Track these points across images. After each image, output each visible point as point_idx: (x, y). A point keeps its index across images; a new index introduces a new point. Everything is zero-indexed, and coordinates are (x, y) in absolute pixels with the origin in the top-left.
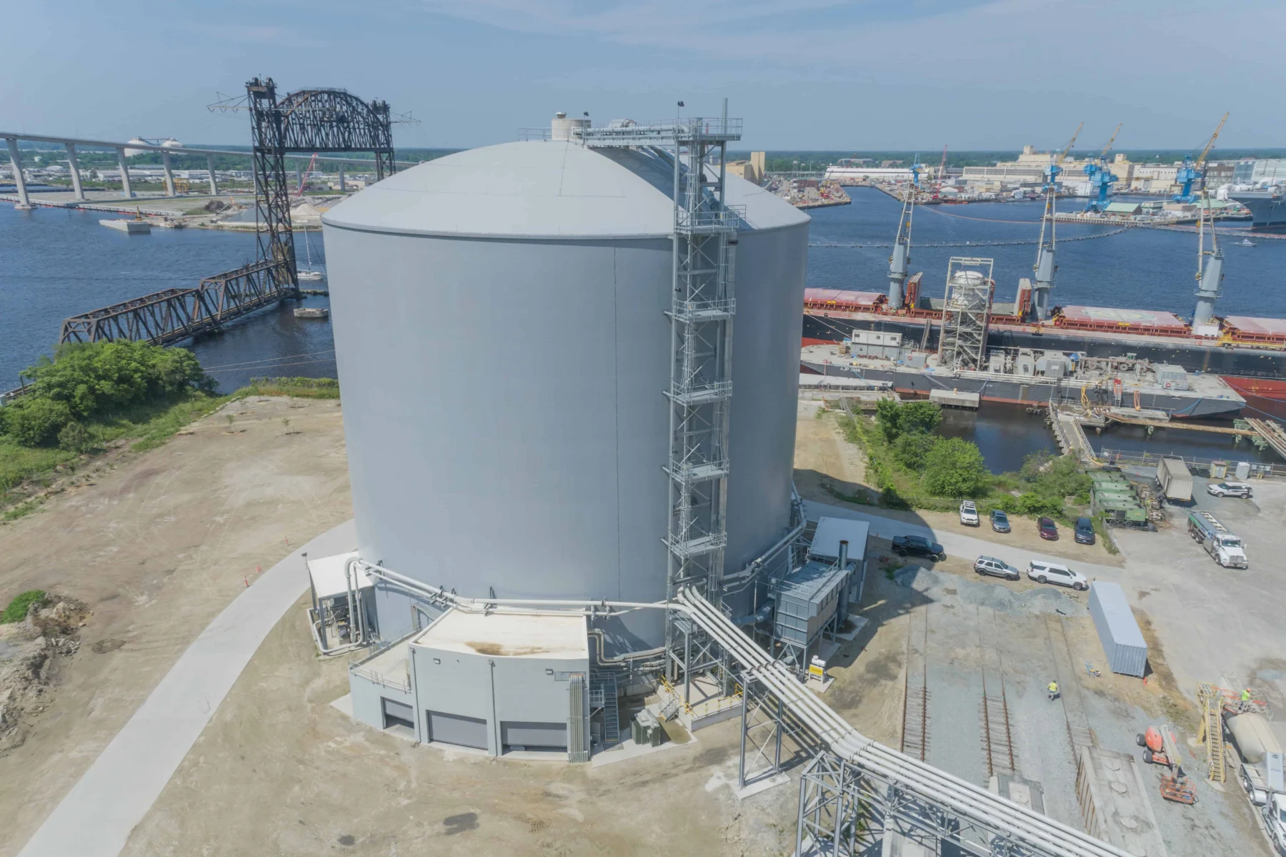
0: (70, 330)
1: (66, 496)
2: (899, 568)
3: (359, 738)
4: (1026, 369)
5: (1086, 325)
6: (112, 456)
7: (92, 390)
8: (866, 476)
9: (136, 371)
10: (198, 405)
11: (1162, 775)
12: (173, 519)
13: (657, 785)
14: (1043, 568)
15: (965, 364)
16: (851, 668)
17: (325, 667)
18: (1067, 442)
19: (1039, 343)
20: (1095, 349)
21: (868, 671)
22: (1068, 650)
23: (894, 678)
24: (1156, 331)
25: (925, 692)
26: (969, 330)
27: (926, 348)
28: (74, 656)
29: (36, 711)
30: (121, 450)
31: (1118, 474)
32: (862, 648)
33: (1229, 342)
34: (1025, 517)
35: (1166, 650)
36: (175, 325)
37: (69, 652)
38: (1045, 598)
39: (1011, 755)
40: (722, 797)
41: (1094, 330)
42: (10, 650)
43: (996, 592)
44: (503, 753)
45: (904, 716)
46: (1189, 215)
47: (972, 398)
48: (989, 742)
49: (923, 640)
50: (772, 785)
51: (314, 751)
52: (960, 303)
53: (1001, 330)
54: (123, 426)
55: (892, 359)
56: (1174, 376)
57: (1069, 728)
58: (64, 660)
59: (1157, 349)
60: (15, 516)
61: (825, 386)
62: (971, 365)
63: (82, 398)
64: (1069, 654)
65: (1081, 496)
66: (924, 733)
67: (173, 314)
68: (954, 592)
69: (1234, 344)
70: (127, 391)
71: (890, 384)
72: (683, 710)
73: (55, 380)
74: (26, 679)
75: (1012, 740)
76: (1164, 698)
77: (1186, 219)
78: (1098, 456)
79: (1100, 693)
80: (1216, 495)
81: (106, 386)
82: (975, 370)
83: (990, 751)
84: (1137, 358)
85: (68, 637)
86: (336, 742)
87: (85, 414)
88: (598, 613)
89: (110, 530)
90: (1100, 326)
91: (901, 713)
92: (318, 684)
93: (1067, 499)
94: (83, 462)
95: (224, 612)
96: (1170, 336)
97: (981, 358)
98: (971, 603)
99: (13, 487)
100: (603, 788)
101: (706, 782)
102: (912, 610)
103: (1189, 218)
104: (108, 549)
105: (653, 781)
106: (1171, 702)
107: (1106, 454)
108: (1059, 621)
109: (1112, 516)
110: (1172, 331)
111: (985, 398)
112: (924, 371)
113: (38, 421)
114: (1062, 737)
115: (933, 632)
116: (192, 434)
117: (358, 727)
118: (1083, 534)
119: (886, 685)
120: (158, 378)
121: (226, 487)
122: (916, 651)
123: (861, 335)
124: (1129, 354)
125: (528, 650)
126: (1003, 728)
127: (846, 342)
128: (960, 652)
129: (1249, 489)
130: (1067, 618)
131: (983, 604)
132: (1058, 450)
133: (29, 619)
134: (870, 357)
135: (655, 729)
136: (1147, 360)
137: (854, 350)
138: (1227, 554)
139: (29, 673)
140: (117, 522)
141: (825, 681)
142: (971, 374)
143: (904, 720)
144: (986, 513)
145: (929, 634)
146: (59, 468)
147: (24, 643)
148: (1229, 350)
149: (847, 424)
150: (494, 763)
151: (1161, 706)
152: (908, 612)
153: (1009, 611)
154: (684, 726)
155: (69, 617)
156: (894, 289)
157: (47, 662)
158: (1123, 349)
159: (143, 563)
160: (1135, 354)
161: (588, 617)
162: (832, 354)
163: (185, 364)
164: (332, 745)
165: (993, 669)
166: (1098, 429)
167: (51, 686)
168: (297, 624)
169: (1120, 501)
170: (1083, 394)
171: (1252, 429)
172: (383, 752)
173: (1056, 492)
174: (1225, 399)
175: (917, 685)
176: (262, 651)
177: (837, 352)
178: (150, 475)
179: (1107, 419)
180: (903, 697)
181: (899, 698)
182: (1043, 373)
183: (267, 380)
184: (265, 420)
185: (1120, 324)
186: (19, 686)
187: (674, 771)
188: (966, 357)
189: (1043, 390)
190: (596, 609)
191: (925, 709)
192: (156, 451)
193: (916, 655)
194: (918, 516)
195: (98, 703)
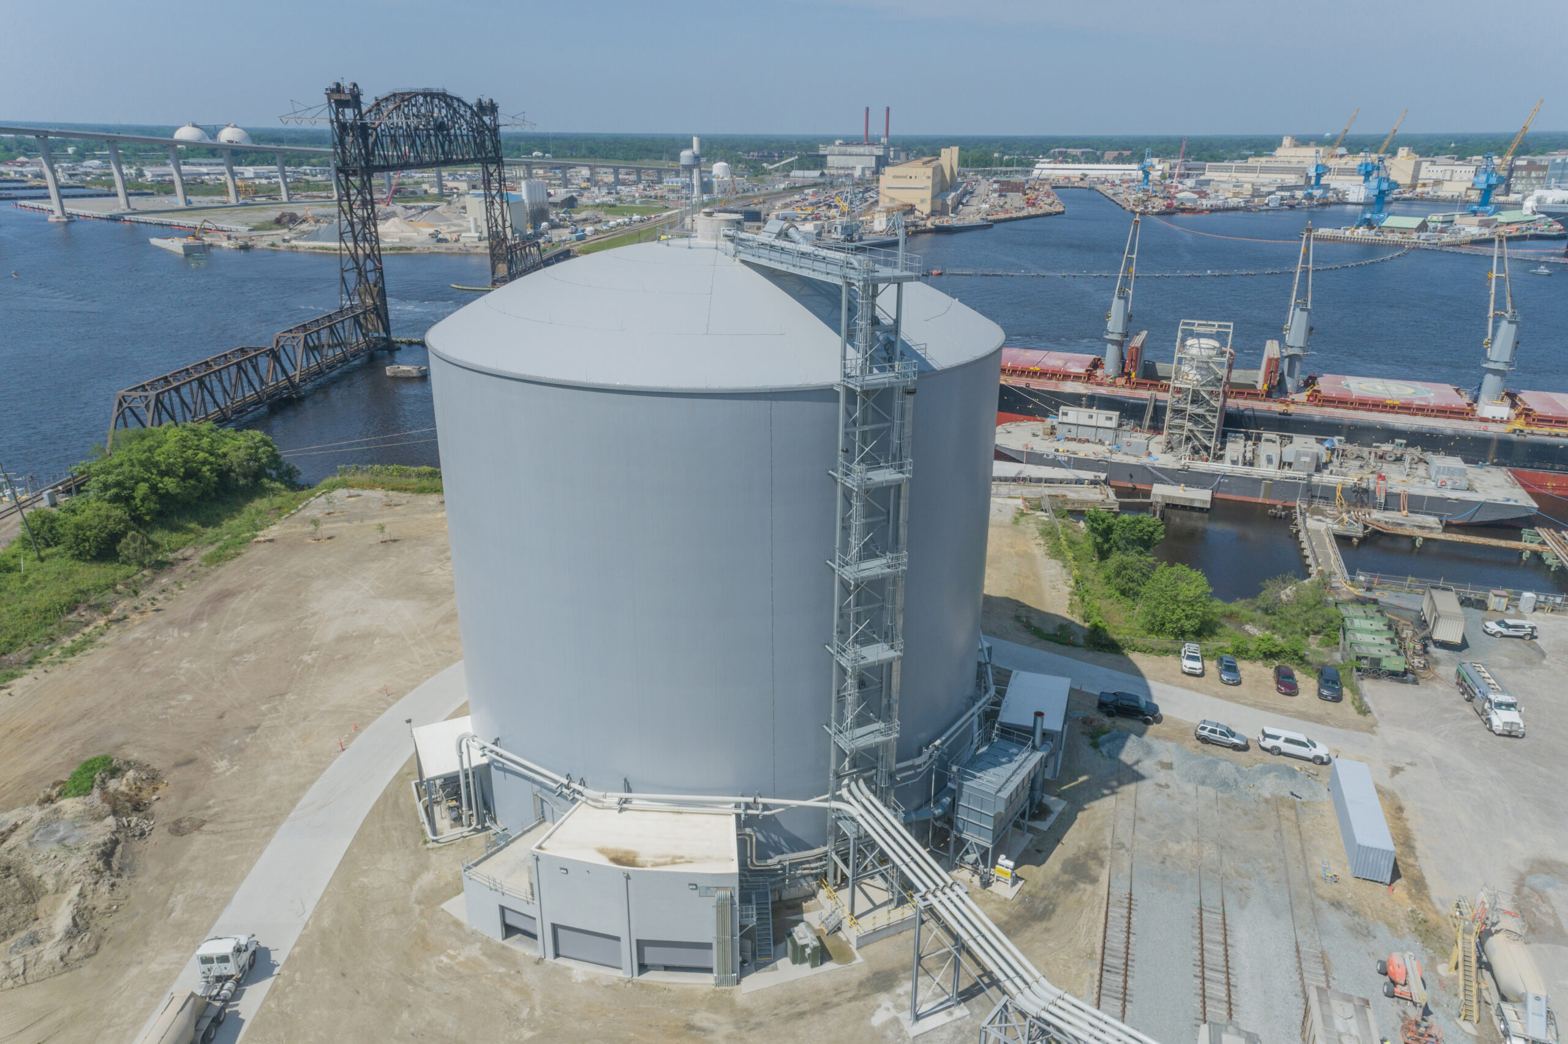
0: (125, 405)
1: (130, 626)
2: (1105, 733)
3: (474, 951)
4: (1270, 460)
5: (1346, 403)
6: (180, 570)
7: (154, 488)
8: (1071, 605)
9: (204, 462)
10: (278, 501)
11: (1404, 1013)
12: (252, 657)
13: (816, 1017)
14: (1277, 738)
15: (1195, 451)
16: (1044, 867)
17: (434, 857)
18: (1316, 559)
19: (1287, 425)
20: (1356, 433)
21: (1064, 870)
22: (1302, 846)
23: (1094, 880)
24: (1433, 411)
25: (1131, 899)
26: (1200, 411)
27: (1150, 427)
28: (149, 839)
29: (110, 911)
30: (189, 564)
31: (1375, 608)
32: (1058, 841)
33: (1522, 428)
34: (1260, 663)
35: (1419, 846)
36: (246, 389)
37: (142, 834)
38: (1277, 777)
39: (1228, 984)
40: (890, 1034)
41: (1355, 409)
42: (77, 832)
43: (1220, 769)
44: (640, 973)
45: (1105, 932)
46: (1486, 233)
47: (1202, 496)
48: (1203, 967)
49: (1131, 831)
50: (948, 1019)
51: (424, 967)
52: (1190, 378)
53: (1241, 408)
54: (191, 531)
55: (1107, 443)
56: (1450, 471)
57: (1298, 951)
58: (137, 845)
59: (1432, 435)
60: (72, 652)
61: (1024, 479)
62: (1203, 453)
63: (143, 500)
64: (1303, 851)
65: (1328, 636)
66: (1127, 953)
67: (245, 379)
68: (1169, 766)
69: (1527, 430)
70: (195, 488)
71: (1103, 476)
72: (846, 923)
73: (111, 479)
74: (97, 871)
75: (1230, 965)
76: (1412, 911)
77: (1483, 237)
78: (1352, 580)
79: (1337, 905)
80: (1493, 635)
81: (170, 484)
82: (1207, 460)
83: (1204, 978)
84: (1407, 445)
85: (141, 815)
86: (449, 956)
87: (148, 518)
88: (750, 812)
89: (182, 671)
90: (1363, 404)
91: (1101, 928)
92: (427, 879)
93: (1310, 639)
94: (147, 579)
95: (316, 784)
96: (1449, 418)
97: (1216, 446)
98: (1189, 781)
99: (69, 613)
100: (754, 1020)
101: (872, 1015)
102: (1119, 790)
103: (1487, 236)
104: (181, 697)
105: (813, 1012)
106: (1421, 916)
107: (1362, 578)
108: (1293, 807)
109: (1365, 664)
110: (1451, 412)
111: (1219, 495)
112: (1144, 460)
113: (95, 531)
114: (1290, 962)
115: (1142, 820)
116: (271, 541)
117: (471, 937)
118: (1328, 688)
119: (1085, 890)
120: (230, 470)
121: (313, 615)
122: (1122, 846)
123: (1070, 413)
124: (1397, 441)
125: (669, 859)
126: (1221, 949)
127: (1050, 421)
128: (1174, 848)
129: (1533, 628)
130: (1303, 803)
131: (1203, 783)
132: (1303, 572)
133: (96, 792)
134: (1080, 441)
135: (815, 949)
136: (1419, 448)
137: (1061, 431)
138: (1500, 719)
139: (100, 865)
140: (190, 662)
141: (1014, 884)
142: (1201, 466)
143: (1105, 938)
144: (1212, 657)
145: (1138, 822)
146: (119, 587)
147: (91, 823)
148: (1521, 438)
149: (1050, 533)
150: (629, 985)
151: (1408, 922)
152: (1113, 793)
153: (1234, 793)
154: (848, 942)
155: (140, 789)
156: (1111, 354)
157: (119, 848)
158: (1390, 434)
159: (221, 717)
160: (1404, 441)
161: (738, 816)
162: (1034, 435)
163: (260, 450)
164: (445, 960)
165: (1211, 870)
166: (1355, 540)
167: (125, 878)
168: (401, 800)
169: (1375, 645)
170: (1338, 494)
171: (1544, 543)
172: (502, 970)
173: (1299, 630)
174: (1511, 503)
175: (1121, 890)
176: (361, 838)
177: (1040, 433)
178: (225, 597)
179: (1366, 527)
180: (1104, 906)
181: (1100, 907)
182: (1290, 464)
183: (357, 469)
184: (356, 523)
185: (1388, 402)
186: (90, 880)
187: (836, 1000)
188: (1196, 443)
189: (1288, 488)
190: (748, 806)
191: (1129, 923)
192: (231, 564)
193: (1122, 851)
194: (1130, 662)
195: (179, 900)
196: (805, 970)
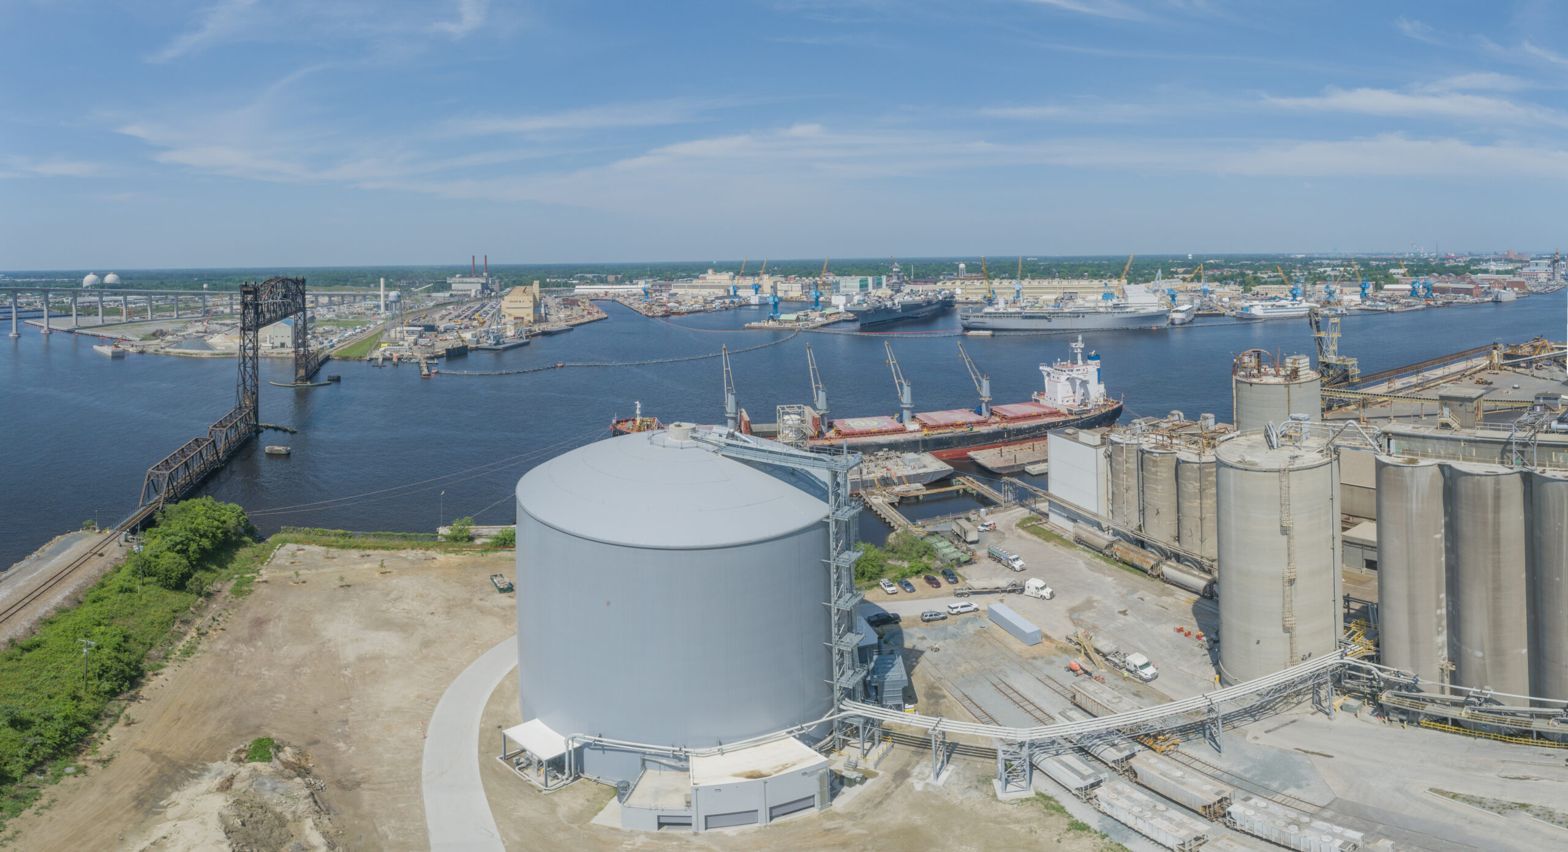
10: (254, 550)
14: (957, 607)
16: (920, 700)
18: (890, 517)
20: (866, 448)
21: (928, 699)
23: (944, 697)
24: (891, 431)
25: (966, 696)
30: (223, 594)
31: (936, 535)
33: (927, 432)
34: (916, 578)
38: (971, 623)
43: (945, 630)
44: (771, 820)
45: (970, 712)
50: (949, 772)
54: (215, 571)
56: (915, 460)
59: (896, 443)
65: (931, 554)
78: (915, 524)
84: (890, 450)
90: (861, 433)
91: (967, 711)
92: (564, 810)
93: (925, 559)
96: (898, 433)
101: (914, 787)
102: (918, 661)
104: (278, 695)
105: (884, 799)
107: (919, 523)
108: (986, 632)
109: (954, 562)
116: (266, 582)
117: (633, 832)
118: (948, 578)
119: (944, 702)
121: (329, 640)
124: (885, 449)
130: (988, 629)
131: (947, 639)
132: (891, 526)
136: (895, 451)
143: (972, 714)
153: (961, 637)
154: (867, 768)
158: (880, 446)
165: (983, 670)
166: (898, 504)
169: (951, 552)
170: (876, 482)
171: (964, 484)
173: (917, 556)
175: (959, 695)
178: (260, 622)
179: (897, 496)
180: (959, 702)
183: (294, 529)
184: (315, 570)
185: (872, 431)
191: (975, 704)
192: (250, 597)
193: (943, 680)
196: (858, 788)
